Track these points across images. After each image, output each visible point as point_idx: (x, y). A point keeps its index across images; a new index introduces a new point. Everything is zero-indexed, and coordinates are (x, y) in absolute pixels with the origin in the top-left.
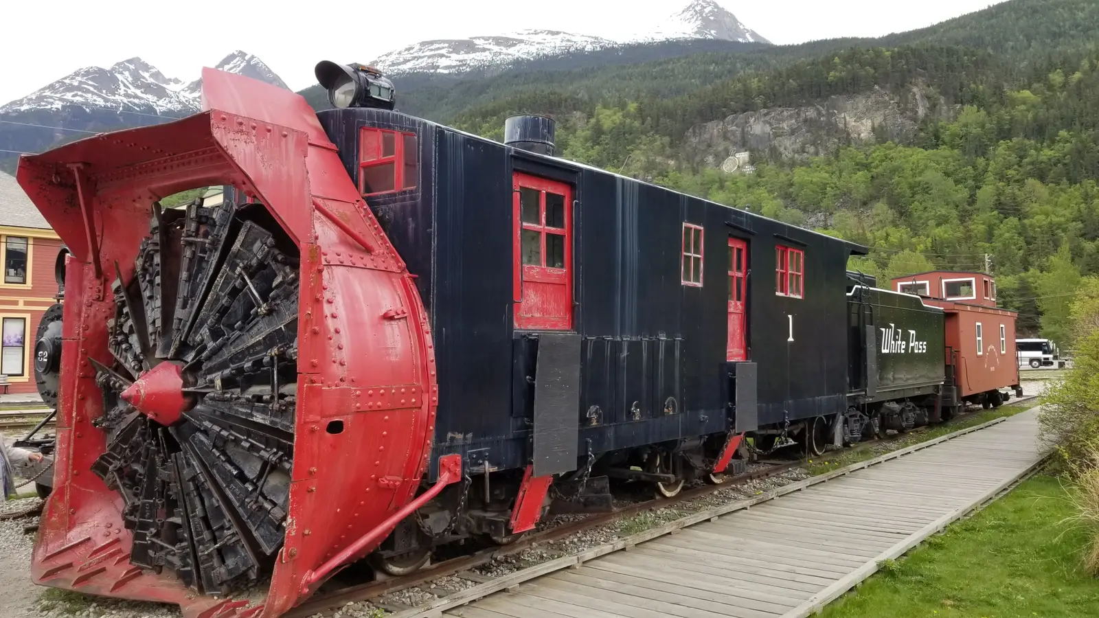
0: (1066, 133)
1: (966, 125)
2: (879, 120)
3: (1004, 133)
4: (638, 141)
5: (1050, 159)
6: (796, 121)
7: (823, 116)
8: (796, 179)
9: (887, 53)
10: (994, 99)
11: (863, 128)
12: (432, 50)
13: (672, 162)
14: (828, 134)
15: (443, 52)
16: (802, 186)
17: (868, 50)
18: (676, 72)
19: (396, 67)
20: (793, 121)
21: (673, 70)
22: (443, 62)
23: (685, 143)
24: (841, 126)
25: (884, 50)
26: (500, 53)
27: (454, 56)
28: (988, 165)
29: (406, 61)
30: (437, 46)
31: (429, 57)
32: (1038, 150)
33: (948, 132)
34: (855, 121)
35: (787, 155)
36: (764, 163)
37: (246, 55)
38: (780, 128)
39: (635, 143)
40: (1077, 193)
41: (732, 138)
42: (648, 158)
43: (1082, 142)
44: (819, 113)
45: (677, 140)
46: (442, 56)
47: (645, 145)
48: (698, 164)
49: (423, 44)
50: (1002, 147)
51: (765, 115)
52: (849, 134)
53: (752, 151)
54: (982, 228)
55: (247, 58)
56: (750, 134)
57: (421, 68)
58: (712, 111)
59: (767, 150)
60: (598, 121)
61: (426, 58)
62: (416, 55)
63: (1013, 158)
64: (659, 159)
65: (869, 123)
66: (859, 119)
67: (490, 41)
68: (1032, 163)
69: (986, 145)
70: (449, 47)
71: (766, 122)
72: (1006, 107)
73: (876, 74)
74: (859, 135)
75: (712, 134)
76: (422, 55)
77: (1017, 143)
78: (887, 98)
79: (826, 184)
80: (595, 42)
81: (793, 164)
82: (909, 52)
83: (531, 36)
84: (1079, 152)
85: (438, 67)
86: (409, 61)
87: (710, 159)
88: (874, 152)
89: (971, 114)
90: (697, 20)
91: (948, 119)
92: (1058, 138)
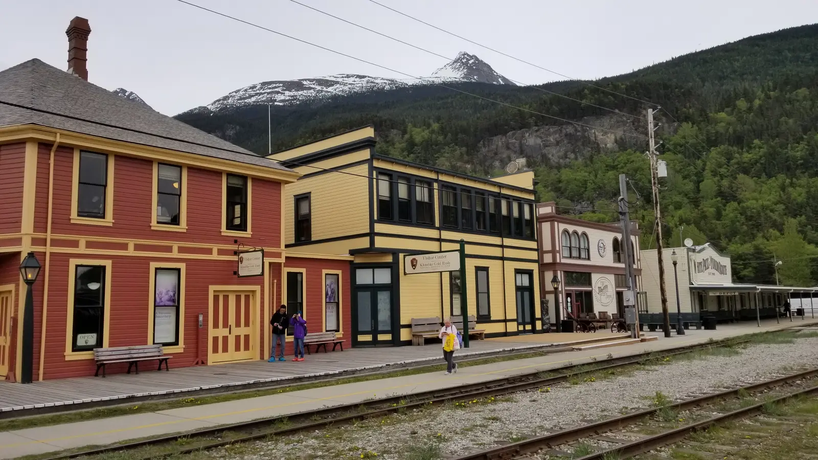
0: (759, 142)
1: (684, 137)
2: (620, 133)
3: (713, 142)
4: (443, 151)
5: (750, 161)
6: (559, 135)
7: (579, 131)
8: (563, 177)
9: (623, 86)
10: (701, 119)
11: (609, 141)
12: (270, 88)
13: (469, 166)
14: (583, 145)
15: (279, 90)
16: (568, 182)
17: (609, 85)
18: (454, 104)
19: (243, 101)
20: (557, 136)
21: (452, 103)
22: (280, 97)
23: (478, 152)
24: (593, 139)
25: (620, 84)
26: (322, 91)
27: (287, 93)
28: (705, 165)
29: (250, 96)
30: (274, 85)
31: (268, 93)
32: (741, 154)
33: (671, 143)
34: (602, 135)
35: (554, 160)
36: (538, 166)
37: (126, 91)
38: (547, 141)
39: (440, 152)
40: (775, 185)
41: (512, 148)
42: (450, 163)
43: (771, 147)
44: (576, 130)
45: (472, 149)
46: (278, 93)
47: (448, 153)
48: (488, 167)
49: (264, 84)
50: (714, 152)
51: (537, 131)
52: (598, 144)
53: (528, 157)
54: (712, 210)
55: (127, 94)
56: (526, 145)
57: (262, 101)
58: (497, 129)
59: (539, 156)
60: (411, 137)
61: (266, 94)
62: (258, 91)
63: (723, 160)
64: (459, 164)
65: (613, 137)
66: (605, 133)
67: (314, 82)
68: (738, 163)
69: (701, 151)
70: (283, 86)
71: (537, 136)
72: (711, 124)
73: (616, 101)
74: (606, 145)
75: (497, 145)
76: (263, 92)
77: (724, 149)
78: (625, 119)
79: (586, 181)
80: (391, 84)
81: (559, 167)
82: (638, 85)
83: (345, 79)
84: (771, 155)
85: (275, 101)
86: (253, 96)
87: (497, 164)
88: (618, 157)
89: (687, 129)
90: (464, 69)
91: (670, 133)
92: (753, 145)
